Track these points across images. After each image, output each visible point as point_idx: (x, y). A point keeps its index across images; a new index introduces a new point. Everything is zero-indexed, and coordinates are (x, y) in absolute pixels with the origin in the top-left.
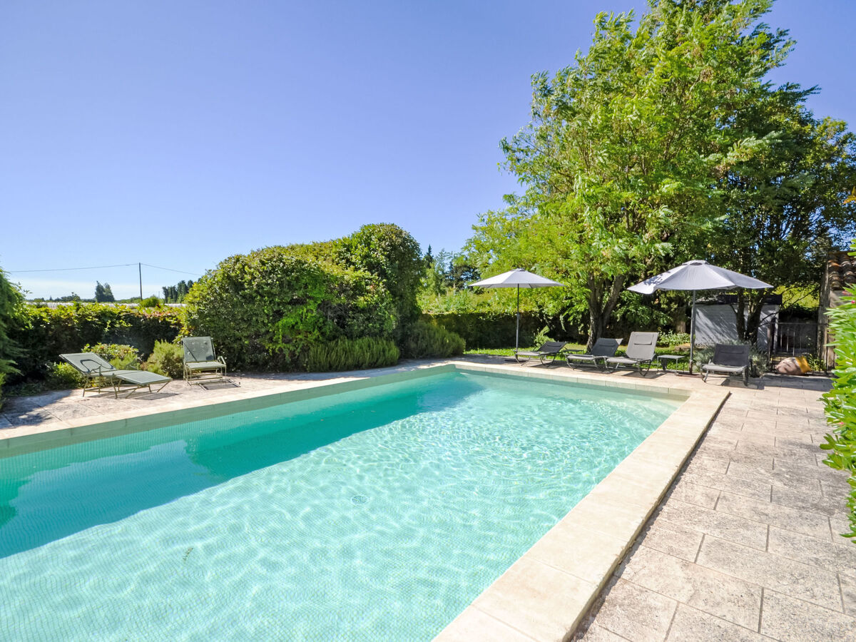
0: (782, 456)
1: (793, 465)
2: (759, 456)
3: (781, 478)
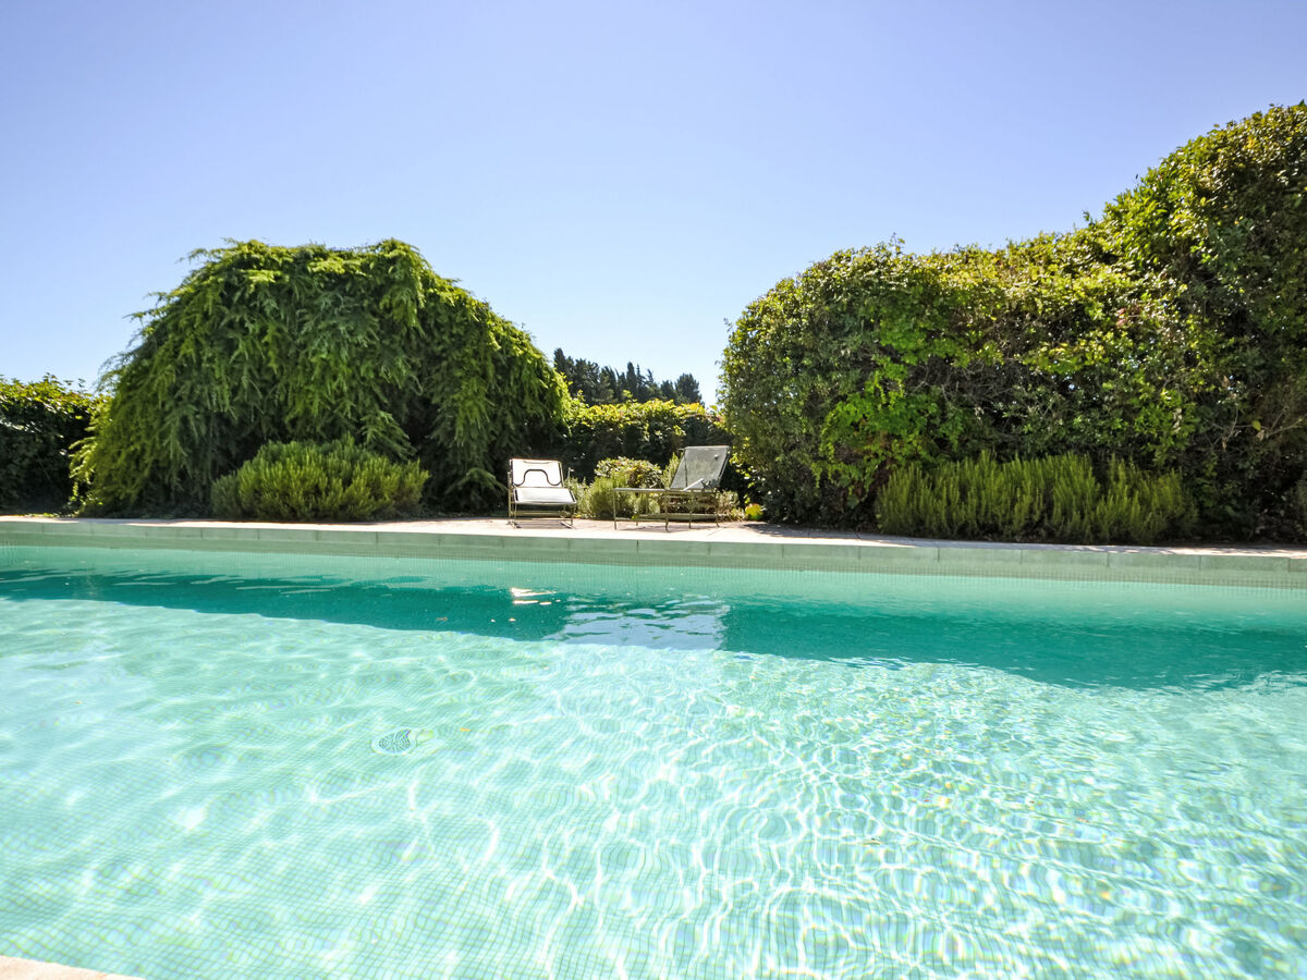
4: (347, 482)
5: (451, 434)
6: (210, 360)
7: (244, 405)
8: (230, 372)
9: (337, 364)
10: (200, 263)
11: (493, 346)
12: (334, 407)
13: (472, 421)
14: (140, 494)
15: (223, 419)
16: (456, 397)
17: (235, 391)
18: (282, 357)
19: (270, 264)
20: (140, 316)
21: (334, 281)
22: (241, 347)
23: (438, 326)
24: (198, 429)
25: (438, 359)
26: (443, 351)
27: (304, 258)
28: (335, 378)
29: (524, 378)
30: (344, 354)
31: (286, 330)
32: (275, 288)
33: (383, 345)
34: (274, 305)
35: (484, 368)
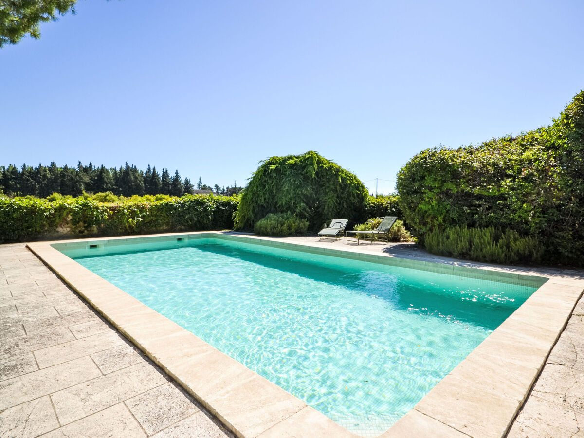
0: (19, 342)
1: (5, 336)
2: (41, 331)
3: (13, 321)
4: (282, 225)
5: (323, 210)
6: (260, 191)
7: (268, 203)
8: (264, 194)
9: (290, 190)
10: (261, 164)
11: (339, 181)
12: (289, 202)
13: (330, 205)
14: (244, 226)
15: (262, 206)
16: (326, 198)
17: (265, 199)
18: (277, 189)
19: (276, 163)
20: (248, 179)
21: (292, 166)
22: (267, 187)
23: (322, 176)
24: (256, 209)
25: (322, 186)
26: (324, 183)
27: (285, 160)
28: (289, 194)
29: (350, 190)
30: (292, 187)
31: (278, 181)
32: (276, 169)
33: (304, 183)
34: (275, 175)
35: (336, 188)
